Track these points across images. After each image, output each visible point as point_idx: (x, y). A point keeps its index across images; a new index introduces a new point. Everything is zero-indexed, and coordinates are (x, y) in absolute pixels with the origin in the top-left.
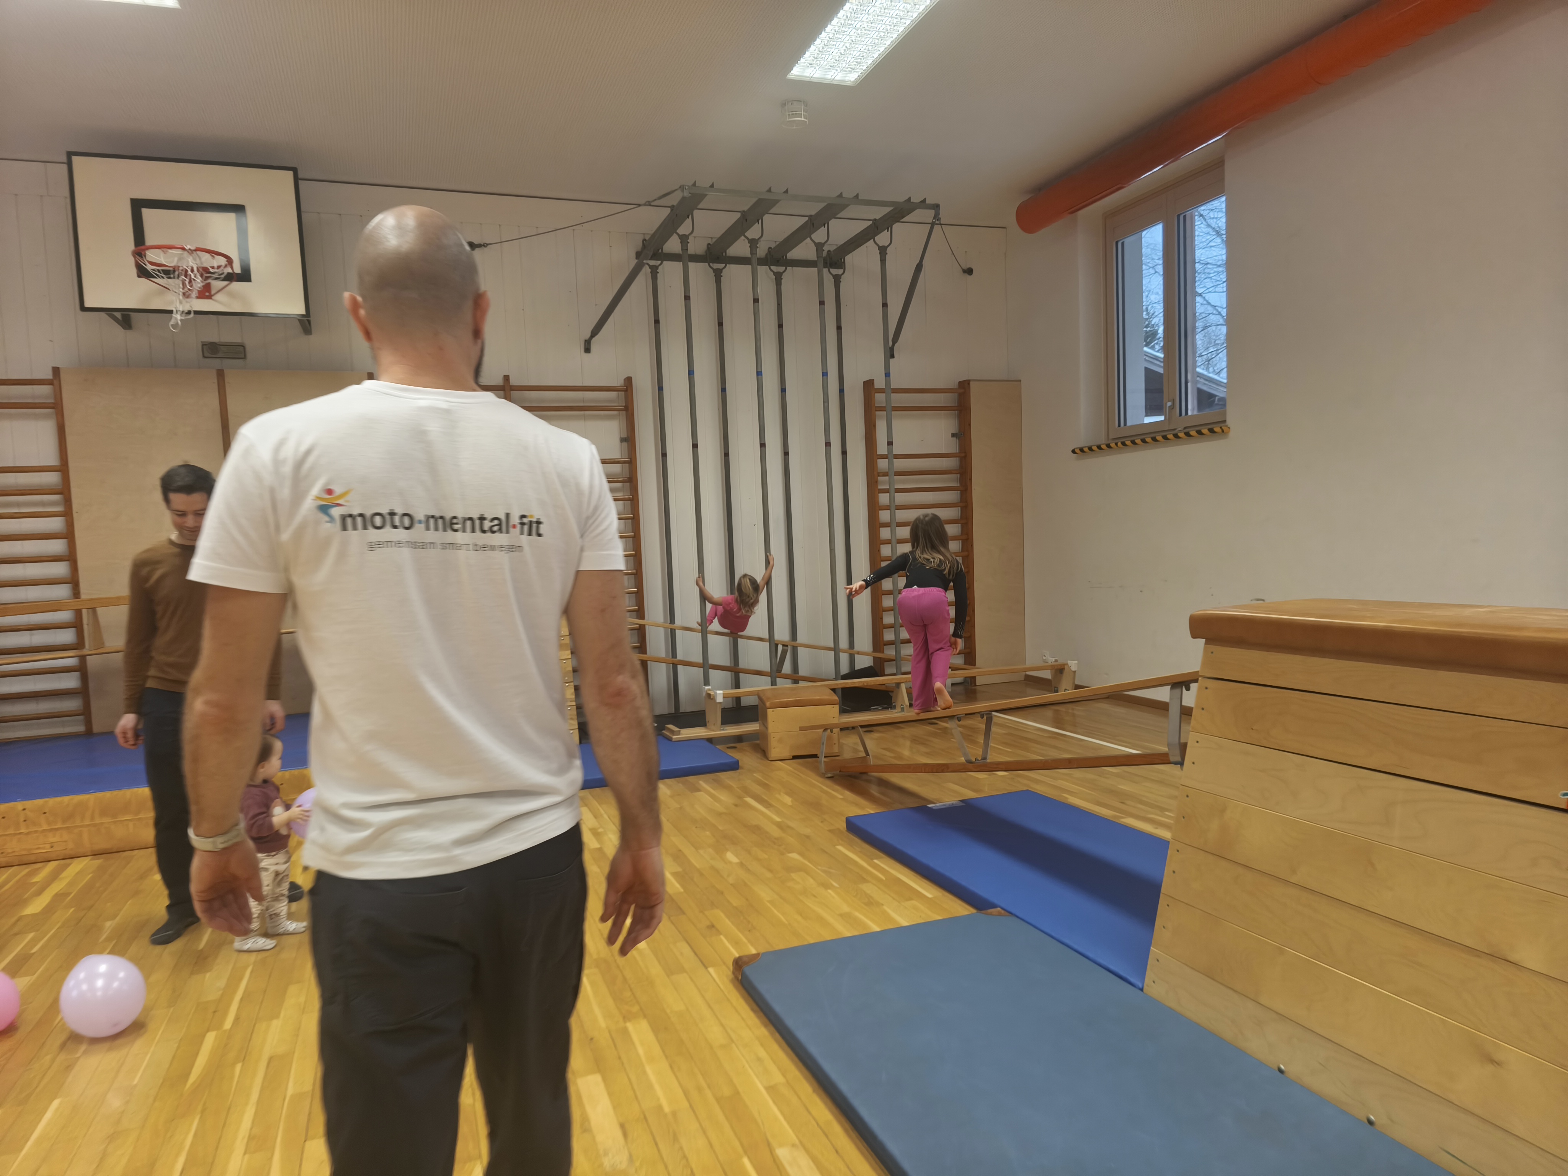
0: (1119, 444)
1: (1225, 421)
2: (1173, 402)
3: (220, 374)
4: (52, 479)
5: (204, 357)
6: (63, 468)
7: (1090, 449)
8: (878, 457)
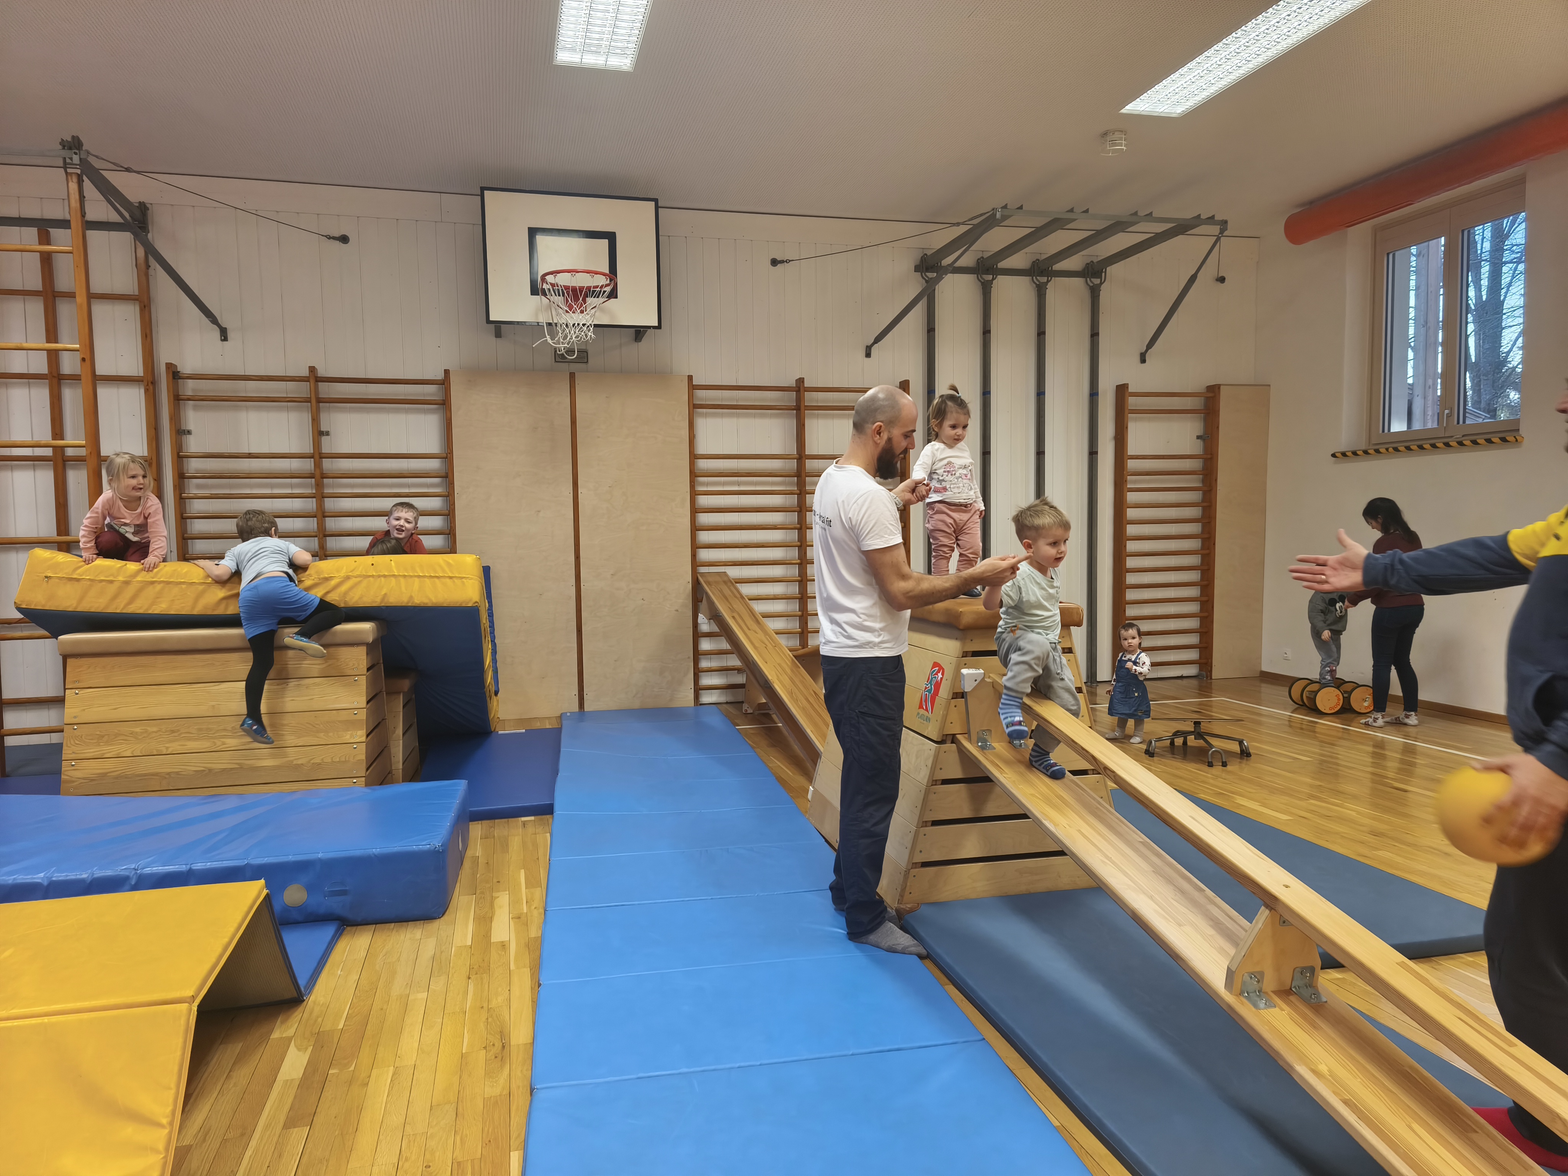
0: (1391, 450)
1: (1518, 430)
2: (1451, 410)
3: (572, 376)
4: (434, 465)
5: (556, 361)
6: (447, 456)
7: (1355, 453)
8: (1129, 457)
